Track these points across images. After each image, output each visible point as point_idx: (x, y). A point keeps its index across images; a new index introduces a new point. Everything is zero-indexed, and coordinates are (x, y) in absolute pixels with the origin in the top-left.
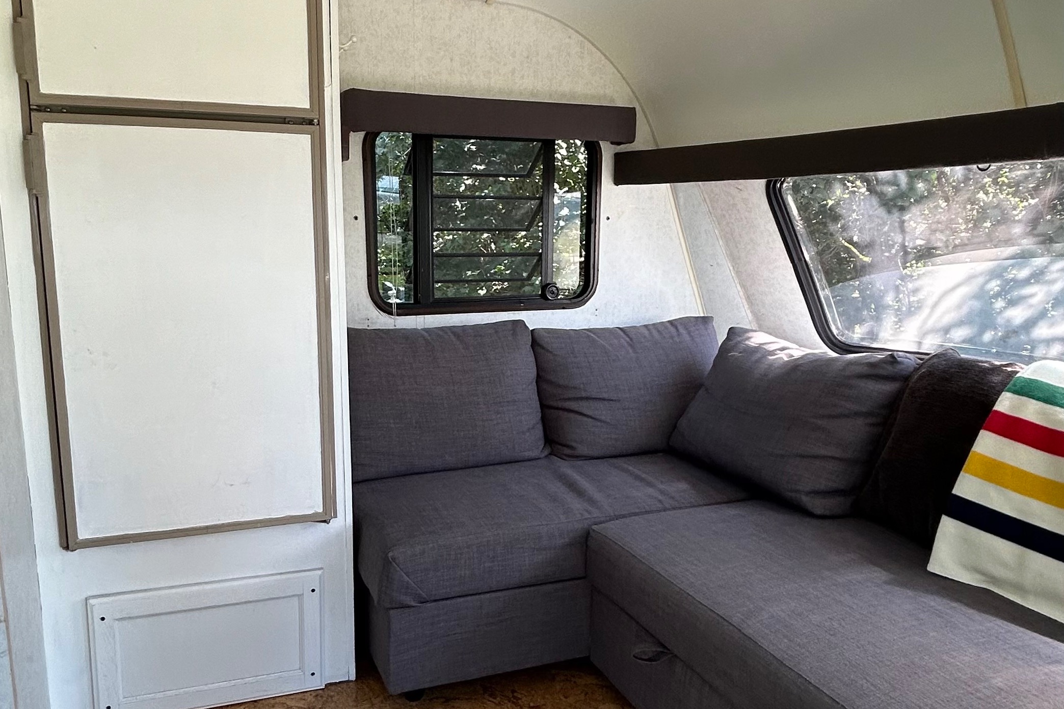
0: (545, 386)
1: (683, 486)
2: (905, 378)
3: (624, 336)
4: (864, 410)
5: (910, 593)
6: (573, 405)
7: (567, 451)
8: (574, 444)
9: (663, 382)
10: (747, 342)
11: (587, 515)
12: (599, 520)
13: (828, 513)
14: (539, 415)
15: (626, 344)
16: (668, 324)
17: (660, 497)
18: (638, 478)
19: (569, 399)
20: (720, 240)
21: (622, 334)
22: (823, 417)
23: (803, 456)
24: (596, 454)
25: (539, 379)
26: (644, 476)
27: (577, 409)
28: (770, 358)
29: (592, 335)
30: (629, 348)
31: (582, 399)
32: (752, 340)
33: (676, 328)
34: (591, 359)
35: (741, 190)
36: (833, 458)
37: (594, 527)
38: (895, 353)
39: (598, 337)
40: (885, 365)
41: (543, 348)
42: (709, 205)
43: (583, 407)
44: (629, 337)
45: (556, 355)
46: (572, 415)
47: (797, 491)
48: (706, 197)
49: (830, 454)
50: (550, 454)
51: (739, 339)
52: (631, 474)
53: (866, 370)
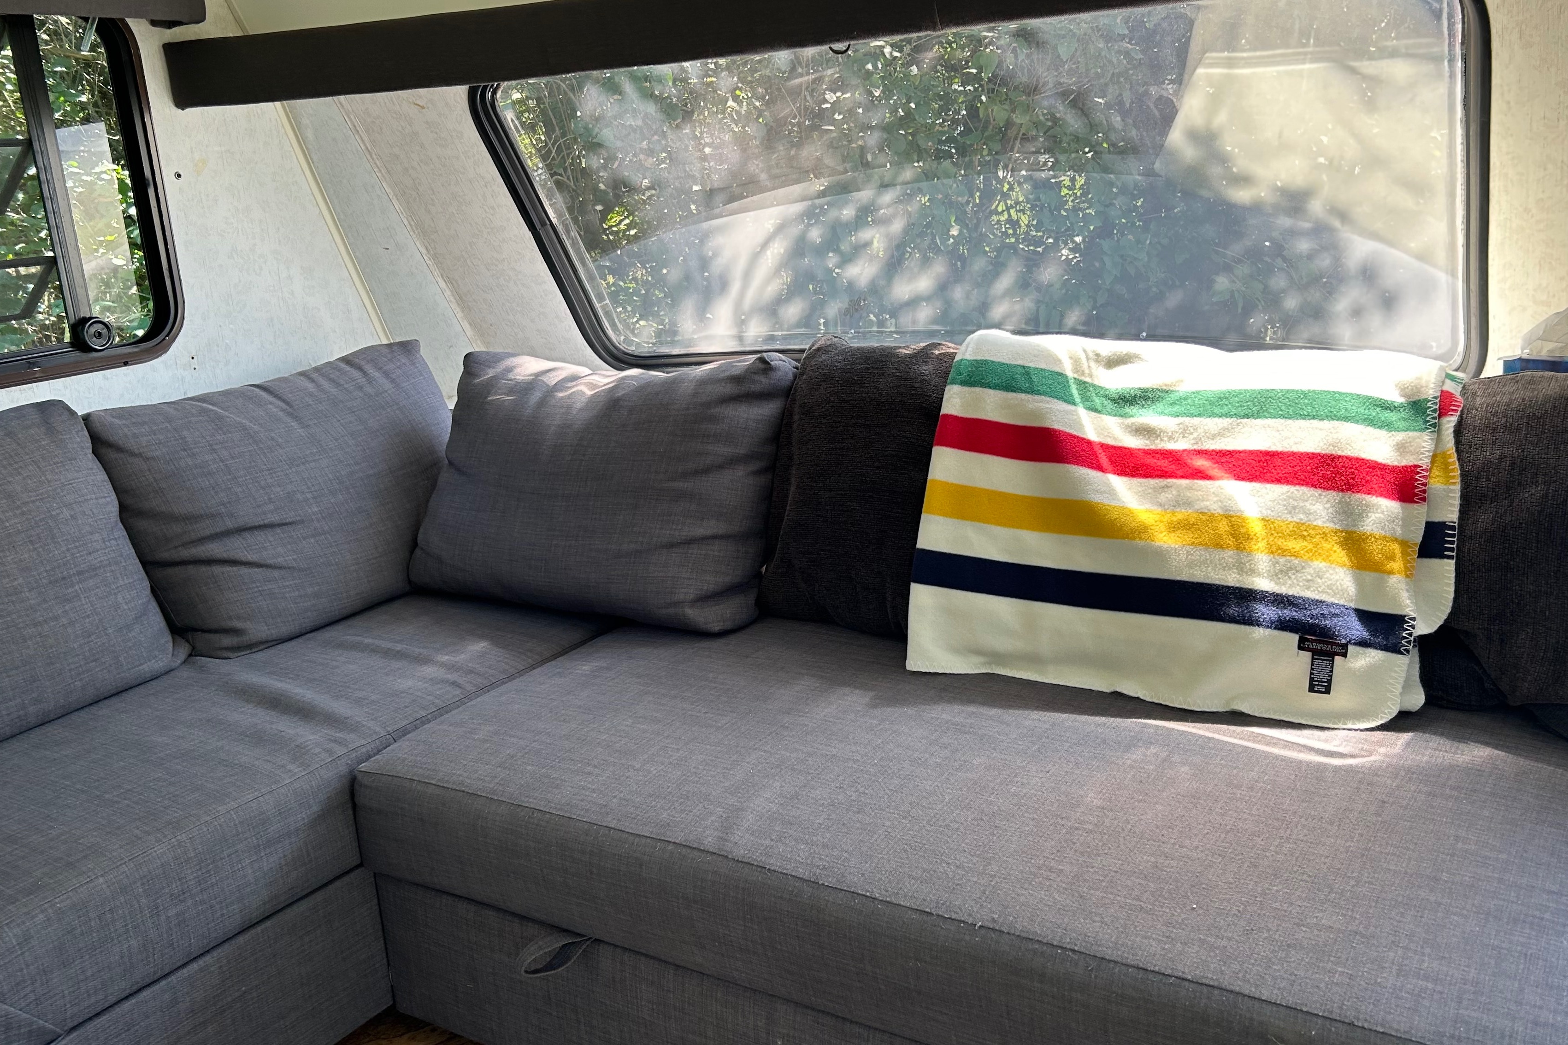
0: (142, 524)
1: (477, 648)
2: (788, 392)
3: (270, 398)
4: (741, 451)
5: (909, 711)
6: (215, 549)
7: (227, 641)
8: (238, 624)
9: (371, 472)
10: (510, 376)
11: (340, 750)
12: (364, 750)
13: (728, 625)
14: (146, 583)
15: (281, 414)
16: (343, 365)
17: (451, 677)
18: (387, 653)
19: (202, 540)
20: (395, 201)
21: (263, 394)
22: (685, 475)
23: (671, 546)
24: (285, 630)
25: (127, 513)
26: (399, 647)
27: (225, 555)
28: (560, 395)
29: (210, 407)
30: (288, 420)
31: (227, 533)
32: (517, 371)
33: (360, 369)
34: (225, 454)
35: (423, 108)
36: (714, 537)
37: (363, 767)
38: (765, 355)
39: (222, 409)
40: (757, 377)
41: (119, 449)
42: (366, 139)
43: (235, 548)
44: (284, 401)
45: (153, 458)
46: (217, 570)
47: (676, 604)
48: (357, 123)
49: (709, 532)
50: (190, 655)
51: (491, 373)
52: (374, 650)
53: (729, 389)
